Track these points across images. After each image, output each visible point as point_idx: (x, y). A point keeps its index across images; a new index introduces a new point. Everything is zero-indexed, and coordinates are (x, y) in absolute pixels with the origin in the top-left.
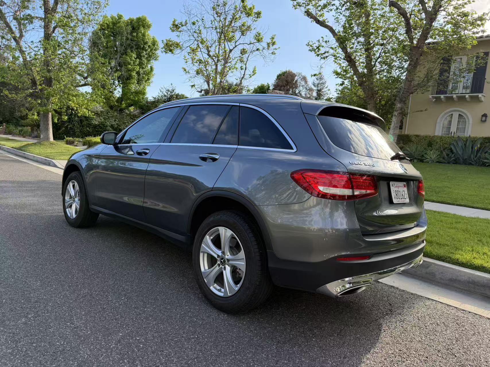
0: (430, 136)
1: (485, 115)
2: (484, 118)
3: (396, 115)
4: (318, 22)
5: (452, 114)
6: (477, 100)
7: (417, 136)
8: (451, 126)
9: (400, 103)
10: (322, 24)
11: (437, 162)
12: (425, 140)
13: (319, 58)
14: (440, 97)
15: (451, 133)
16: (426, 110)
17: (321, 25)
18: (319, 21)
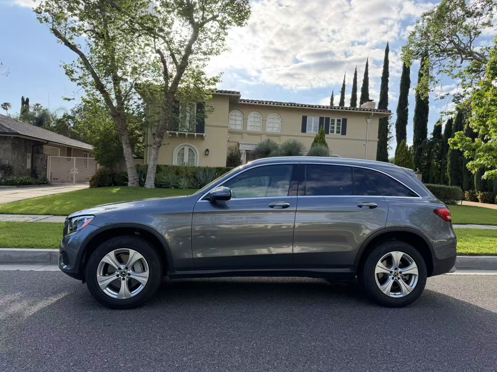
0: (177, 166)
1: (207, 150)
2: (207, 152)
3: (156, 148)
4: (67, 44)
5: (184, 148)
6: (202, 138)
7: (166, 166)
8: (184, 157)
9: (159, 137)
10: (73, 48)
11: (189, 188)
12: (173, 169)
13: (75, 84)
14: (176, 133)
15: (185, 163)
16: (168, 144)
17: (71, 48)
18: (69, 43)
